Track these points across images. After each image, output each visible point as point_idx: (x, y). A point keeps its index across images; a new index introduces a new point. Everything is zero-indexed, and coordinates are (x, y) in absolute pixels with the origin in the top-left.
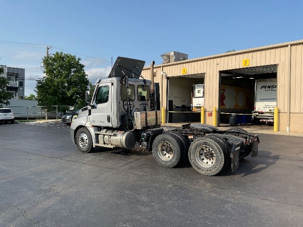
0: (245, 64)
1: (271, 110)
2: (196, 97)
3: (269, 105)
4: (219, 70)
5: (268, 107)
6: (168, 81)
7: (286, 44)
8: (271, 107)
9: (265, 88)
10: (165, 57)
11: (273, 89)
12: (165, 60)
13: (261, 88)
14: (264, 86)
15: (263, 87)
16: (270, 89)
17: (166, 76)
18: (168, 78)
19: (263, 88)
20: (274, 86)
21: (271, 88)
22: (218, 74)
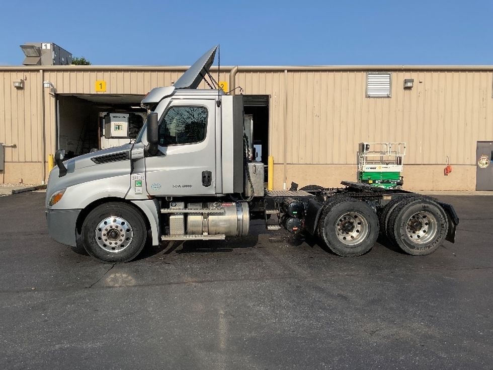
2: (113, 138)
6: (58, 101)
10: (30, 50)
12: (27, 56)
17: (54, 90)
18: (58, 97)
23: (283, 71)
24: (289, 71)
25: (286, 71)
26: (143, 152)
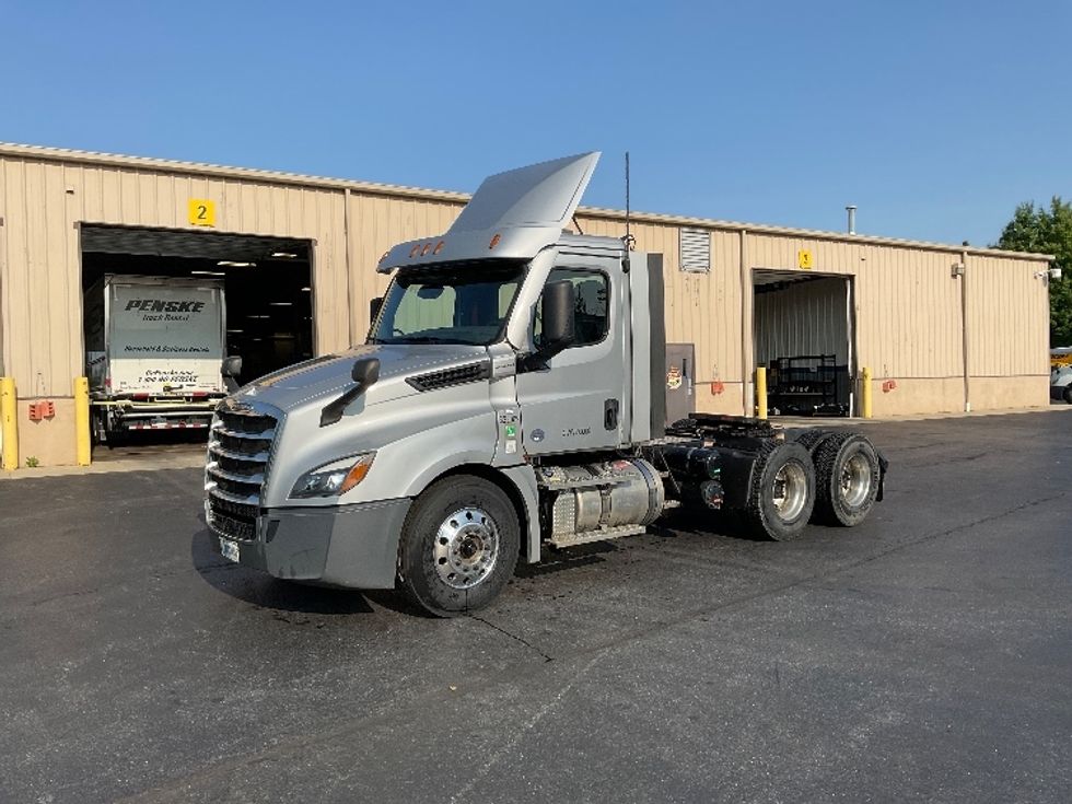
0: (200, 217)
1: (168, 389)
3: (162, 371)
4: (82, 220)
5: (158, 376)
7: (339, 182)
8: (171, 376)
9: (142, 309)
11: (172, 314)
13: (128, 308)
14: (138, 302)
15: (136, 306)
16: (164, 313)
19: (134, 310)
20: (177, 303)
21: (167, 310)
22: (75, 235)
23: (342, 190)
24: (355, 192)
25: (348, 191)
26: (514, 362)
